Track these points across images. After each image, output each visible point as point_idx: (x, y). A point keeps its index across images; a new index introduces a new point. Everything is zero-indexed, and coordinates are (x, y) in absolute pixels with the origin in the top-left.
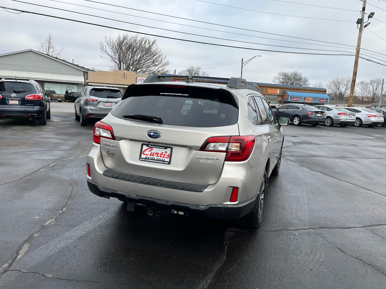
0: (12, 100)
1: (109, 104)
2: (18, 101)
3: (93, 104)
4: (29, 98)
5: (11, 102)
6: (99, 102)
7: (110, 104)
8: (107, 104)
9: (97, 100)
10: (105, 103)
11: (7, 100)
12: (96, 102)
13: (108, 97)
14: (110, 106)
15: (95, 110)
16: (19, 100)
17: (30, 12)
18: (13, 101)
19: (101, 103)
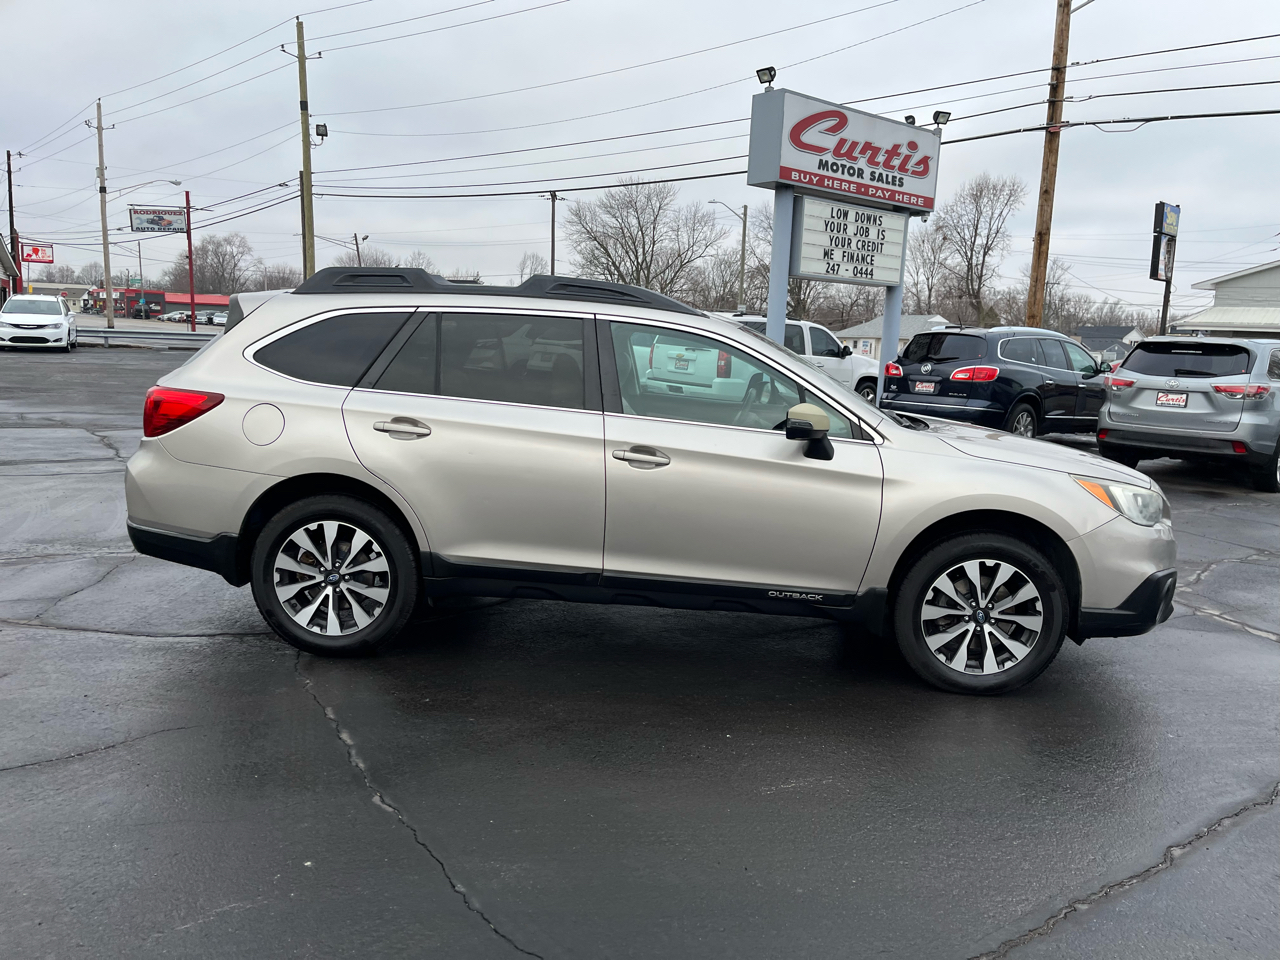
0: (922, 381)
1: (1175, 397)
2: (933, 384)
3: (1119, 396)
4: (960, 376)
5: (920, 387)
6: (1141, 390)
7: (1179, 396)
8: (1171, 396)
9: (1130, 384)
10: (1160, 395)
11: (912, 381)
12: (1130, 389)
13: (1179, 373)
14: (1179, 406)
15: (1124, 415)
16: (936, 383)
17: (1166, 118)
18: (924, 384)
19: (1147, 392)
